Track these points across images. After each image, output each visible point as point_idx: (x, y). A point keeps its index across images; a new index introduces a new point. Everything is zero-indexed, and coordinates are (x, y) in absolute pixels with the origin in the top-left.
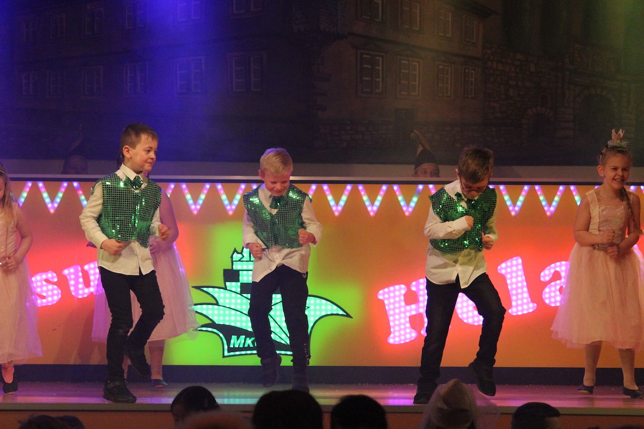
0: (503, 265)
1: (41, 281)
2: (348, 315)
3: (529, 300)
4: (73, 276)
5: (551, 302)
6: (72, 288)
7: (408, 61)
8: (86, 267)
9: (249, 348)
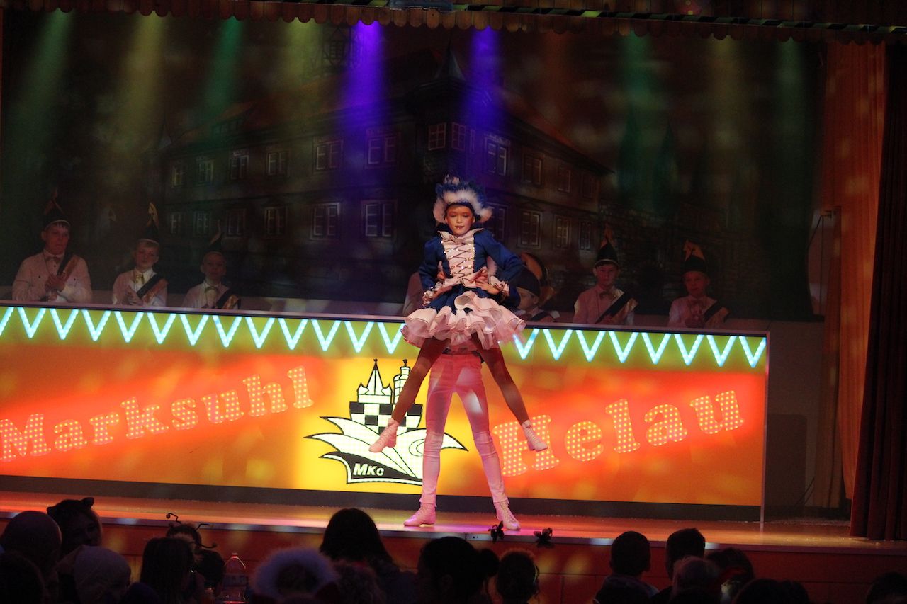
0: (611, 406)
1: (180, 406)
2: (464, 449)
3: (634, 439)
4: (210, 404)
5: (653, 441)
6: (209, 415)
7: (530, 213)
8: (223, 395)
9: (371, 476)
